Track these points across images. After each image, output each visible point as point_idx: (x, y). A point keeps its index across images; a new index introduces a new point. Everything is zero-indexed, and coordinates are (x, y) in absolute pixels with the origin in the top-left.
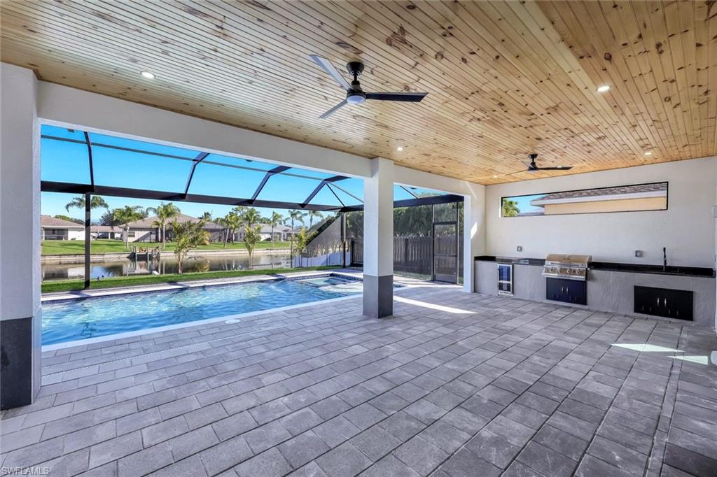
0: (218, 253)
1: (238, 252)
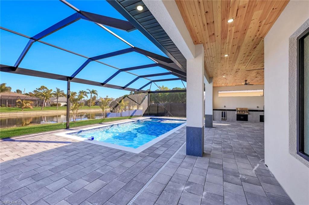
0: (38, 113)
1: (51, 112)
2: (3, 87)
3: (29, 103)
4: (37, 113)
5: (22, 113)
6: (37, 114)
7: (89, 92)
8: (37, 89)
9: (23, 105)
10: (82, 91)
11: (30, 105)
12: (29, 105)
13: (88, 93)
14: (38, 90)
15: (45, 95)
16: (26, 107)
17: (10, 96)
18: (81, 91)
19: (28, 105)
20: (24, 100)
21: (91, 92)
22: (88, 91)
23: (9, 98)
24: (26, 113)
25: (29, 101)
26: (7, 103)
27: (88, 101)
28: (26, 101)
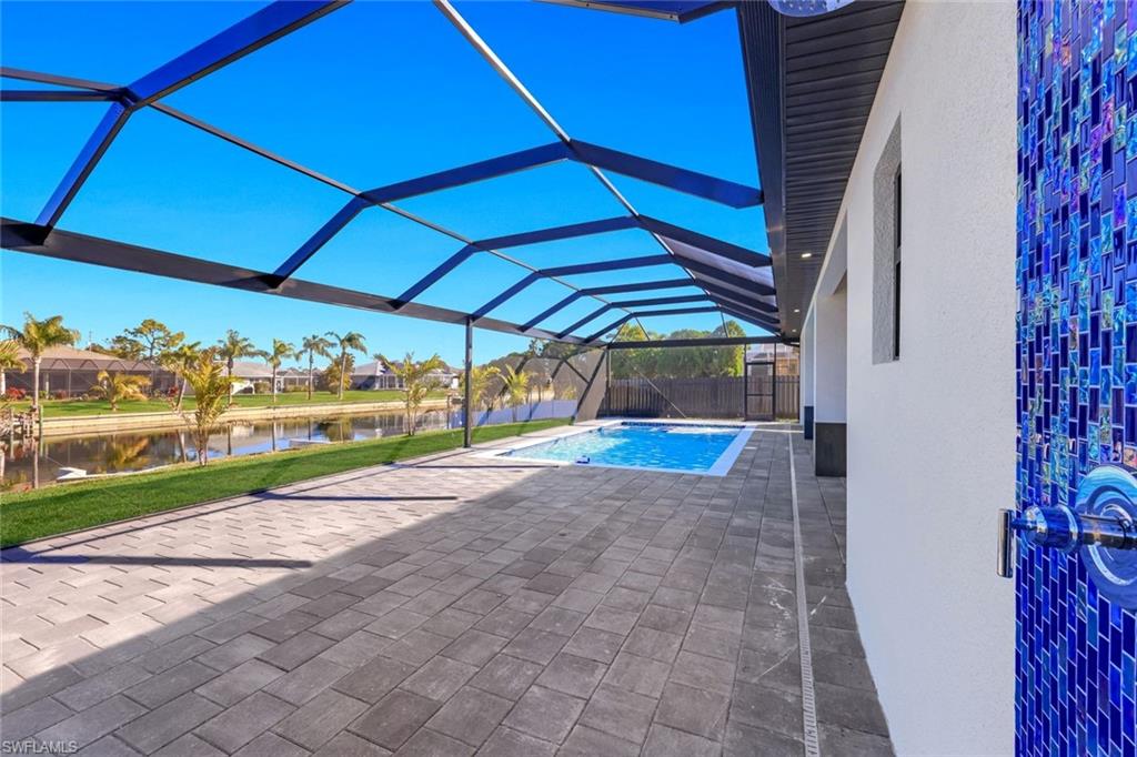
2: (52, 330)
3: (134, 382)
4: (165, 418)
5: (115, 421)
6: (165, 423)
7: (338, 342)
8: (126, 330)
9: (115, 391)
10: (314, 337)
11: (138, 390)
12: (135, 392)
13: (333, 345)
14: (130, 337)
15: (189, 353)
16: (125, 398)
17: (57, 360)
18: (310, 337)
19: (131, 389)
20: (118, 375)
21: (342, 342)
22: (332, 339)
23: (56, 367)
24: (128, 420)
25: (134, 378)
26: (47, 384)
27: (327, 375)
28: (124, 378)
